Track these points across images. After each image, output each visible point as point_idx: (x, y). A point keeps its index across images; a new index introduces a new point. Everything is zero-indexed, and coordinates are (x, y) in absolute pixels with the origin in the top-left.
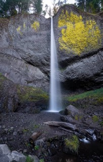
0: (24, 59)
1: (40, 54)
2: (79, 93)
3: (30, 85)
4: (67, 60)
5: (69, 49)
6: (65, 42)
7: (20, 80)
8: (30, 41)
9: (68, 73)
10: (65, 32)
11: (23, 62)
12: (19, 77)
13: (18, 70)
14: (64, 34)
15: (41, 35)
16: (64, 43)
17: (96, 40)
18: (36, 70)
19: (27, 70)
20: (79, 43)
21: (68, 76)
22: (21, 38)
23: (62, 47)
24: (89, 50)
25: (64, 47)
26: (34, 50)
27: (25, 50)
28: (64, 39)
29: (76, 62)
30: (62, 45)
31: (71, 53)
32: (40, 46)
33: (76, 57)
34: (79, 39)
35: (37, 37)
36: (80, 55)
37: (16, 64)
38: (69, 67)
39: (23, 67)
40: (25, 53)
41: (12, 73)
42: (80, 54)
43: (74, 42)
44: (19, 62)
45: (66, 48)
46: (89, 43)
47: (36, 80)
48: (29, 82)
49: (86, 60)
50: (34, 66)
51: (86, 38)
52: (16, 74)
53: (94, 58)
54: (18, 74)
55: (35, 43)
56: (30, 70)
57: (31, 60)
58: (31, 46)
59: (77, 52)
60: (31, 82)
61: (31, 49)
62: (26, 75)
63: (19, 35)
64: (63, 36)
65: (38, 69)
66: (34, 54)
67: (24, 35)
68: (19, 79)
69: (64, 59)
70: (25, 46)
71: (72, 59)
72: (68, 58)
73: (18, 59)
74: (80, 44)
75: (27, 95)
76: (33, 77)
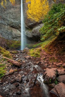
0: (9, 25)
3: (14, 39)
5: (33, 18)
6: (30, 13)
8: (10, 13)
10: (30, 6)
11: (9, 27)
12: (7, 35)
13: (6, 32)
15: (16, 8)
16: (30, 14)
17: (46, 12)
19: (12, 31)
20: (38, 14)
21: (33, 34)
22: (5, 11)
23: (29, 16)
24: (43, 19)
26: (14, 19)
27: (9, 19)
28: (30, 11)
29: (37, 26)
31: (34, 21)
32: (17, 16)
33: (37, 23)
34: (37, 11)
35: (14, 10)
36: (39, 22)
37: (4, 28)
38: (34, 29)
39: (9, 30)
40: (9, 21)
41: (4, 33)
43: (35, 14)
44: (6, 27)
45: (31, 17)
46: (43, 14)
47: (18, 37)
49: (41, 25)
50: (15, 28)
51: (41, 11)
52: (6, 34)
55: (14, 14)
56: (13, 31)
57: (13, 25)
58: (11, 16)
59: (37, 20)
60: (15, 38)
61: (12, 18)
62: (11, 34)
64: (29, 9)
65: (18, 30)
66: (14, 21)
67: (6, 8)
68: (8, 37)
69: (30, 24)
70: (8, 16)
71: (35, 24)
72: (32, 24)
73: (5, 25)
75: (13, 45)
76: (16, 35)
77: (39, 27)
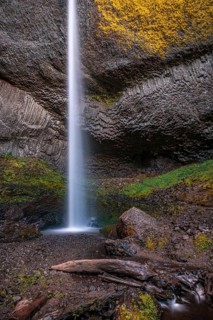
1: (33, 45)
2: (159, 172)
4: (122, 69)
5: (131, 34)
9: (125, 112)
16: (114, 10)
18: (21, 100)
20: (159, 16)
23: (106, 23)
24: (190, 39)
25: (114, 25)
29: (151, 77)
30: (106, 16)
31: (137, 47)
32: (33, 15)
33: (152, 60)
36: (164, 55)
38: (131, 92)
42: (162, 53)
43: (145, 11)
45: (121, 29)
46: (190, 16)
49: (179, 71)
50: (13, 84)
53: (202, 66)
56: (1, 98)
57: (2, 63)
59: (154, 44)
60: (5, 140)
65: (27, 97)
66: (11, 42)
69: (112, 65)
71: (140, 67)
72: (125, 62)
74: (162, 19)
76: (14, 122)
77: (167, 81)
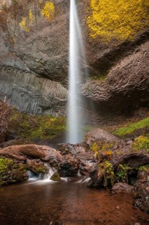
0: (34, 70)
1: (58, 57)
3: (48, 113)
4: (107, 55)
5: (109, 34)
6: (100, 21)
7: (30, 105)
8: (40, 38)
9: (111, 82)
10: (97, 3)
11: (33, 76)
12: (27, 100)
13: (26, 90)
14: (96, 8)
15: (57, 22)
16: (98, 24)
18: (56, 86)
20: (126, 16)
21: (112, 87)
23: (94, 32)
25: (99, 31)
26: (48, 51)
27: (34, 55)
28: (97, 17)
29: (126, 56)
30: (94, 29)
31: (114, 40)
33: (125, 44)
34: (125, 6)
35: (51, 29)
37: (21, 80)
38: (114, 69)
39: (33, 84)
40: (34, 59)
41: (16, 95)
42: (131, 37)
44: (27, 76)
45: (103, 33)
47: (58, 104)
48: (45, 109)
50: (51, 79)
52: (22, 96)
54: (27, 97)
55: (49, 39)
56: (46, 88)
57: (45, 70)
58: (42, 46)
60: (49, 108)
61: (43, 51)
62: (39, 96)
63: (24, 32)
64: (94, 12)
65: (59, 85)
66: (48, 58)
68: (27, 104)
69: (101, 55)
70: (34, 48)
72: (108, 51)
73: (24, 71)
76: (52, 99)
